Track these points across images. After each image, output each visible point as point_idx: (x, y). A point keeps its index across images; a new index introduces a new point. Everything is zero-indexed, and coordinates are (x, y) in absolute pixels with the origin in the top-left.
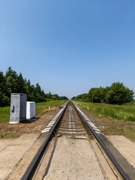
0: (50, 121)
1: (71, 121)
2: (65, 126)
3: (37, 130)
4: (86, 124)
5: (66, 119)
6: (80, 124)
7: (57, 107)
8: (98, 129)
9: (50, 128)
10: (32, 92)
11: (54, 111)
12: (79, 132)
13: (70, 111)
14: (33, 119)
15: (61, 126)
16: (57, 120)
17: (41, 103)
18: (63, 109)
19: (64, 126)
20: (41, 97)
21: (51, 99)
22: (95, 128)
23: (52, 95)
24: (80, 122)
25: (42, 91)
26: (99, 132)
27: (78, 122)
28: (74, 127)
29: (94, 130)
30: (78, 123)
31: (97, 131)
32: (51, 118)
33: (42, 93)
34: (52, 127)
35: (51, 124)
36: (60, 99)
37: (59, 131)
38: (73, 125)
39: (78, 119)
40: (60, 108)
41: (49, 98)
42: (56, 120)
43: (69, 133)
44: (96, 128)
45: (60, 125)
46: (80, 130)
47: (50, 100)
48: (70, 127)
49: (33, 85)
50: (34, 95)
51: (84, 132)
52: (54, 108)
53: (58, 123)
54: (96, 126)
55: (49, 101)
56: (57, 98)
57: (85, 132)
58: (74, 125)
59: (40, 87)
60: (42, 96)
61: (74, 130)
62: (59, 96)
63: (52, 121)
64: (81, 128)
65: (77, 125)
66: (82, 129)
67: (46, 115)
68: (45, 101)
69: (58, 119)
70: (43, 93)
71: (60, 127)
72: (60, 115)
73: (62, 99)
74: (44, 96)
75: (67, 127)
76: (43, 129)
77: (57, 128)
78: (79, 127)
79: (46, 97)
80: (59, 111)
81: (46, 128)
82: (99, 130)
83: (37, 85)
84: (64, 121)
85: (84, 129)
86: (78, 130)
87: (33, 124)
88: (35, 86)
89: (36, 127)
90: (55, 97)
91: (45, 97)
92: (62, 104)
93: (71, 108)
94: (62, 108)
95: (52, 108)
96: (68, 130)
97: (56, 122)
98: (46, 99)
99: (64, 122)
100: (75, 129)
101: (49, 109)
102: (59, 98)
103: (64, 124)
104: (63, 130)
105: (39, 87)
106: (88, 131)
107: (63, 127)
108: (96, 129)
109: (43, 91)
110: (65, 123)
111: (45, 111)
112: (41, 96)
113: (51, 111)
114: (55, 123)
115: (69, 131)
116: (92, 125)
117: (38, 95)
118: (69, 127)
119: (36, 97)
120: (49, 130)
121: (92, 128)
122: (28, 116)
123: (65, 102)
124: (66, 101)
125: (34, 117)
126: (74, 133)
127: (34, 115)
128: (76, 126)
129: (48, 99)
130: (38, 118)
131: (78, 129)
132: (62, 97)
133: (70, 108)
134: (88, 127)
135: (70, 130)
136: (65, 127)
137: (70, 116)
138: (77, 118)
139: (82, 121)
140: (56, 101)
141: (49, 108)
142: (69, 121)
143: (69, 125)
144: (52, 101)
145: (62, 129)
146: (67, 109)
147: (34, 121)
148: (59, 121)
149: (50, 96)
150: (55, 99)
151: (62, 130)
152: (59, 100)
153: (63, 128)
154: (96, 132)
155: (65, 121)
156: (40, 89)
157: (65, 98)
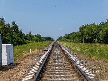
0: (32, 67)
1: (58, 66)
2: (51, 72)
3: (17, 78)
4: (77, 68)
5: (52, 64)
6: (69, 69)
7: (40, 50)
8: (92, 73)
9: (33, 75)
10: (7, 33)
11: (37, 54)
12: (69, 78)
13: (56, 54)
14: (11, 65)
15: (46, 72)
17: (20, 46)
18: (47, 52)
19: (50, 71)
20: (20, 39)
21: (32, 40)
22: (88, 72)
23: (33, 36)
24: (70, 66)
25: (20, 31)
26: (93, 76)
27: (67, 67)
28: (62, 73)
29: (87, 74)
30: (67, 68)
31: (91, 76)
32: (33, 63)
33: (20, 34)
34: (36, 74)
35: (34, 70)
36: (44, 41)
37: (44, 78)
38: (61, 71)
39: (67, 63)
40: (44, 51)
41: (29, 40)
42: (39, 65)
43: (57, 79)
44: (90, 72)
45: (45, 71)
46: (69, 75)
47: (30, 42)
48: (58, 73)
49: (9, 24)
50: (11, 36)
51: (75, 78)
52: (36, 51)
53: (42, 68)
54: (90, 71)
55: (29, 43)
56: (39, 39)
57: (77, 78)
58: (63, 70)
59: (17, 27)
60: (20, 37)
61: (62, 76)
62: (42, 37)
63: (34, 67)
64: (71, 73)
65: (65, 70)
66: (73, 74)
67: (27, 59)
68: (25, 43)
69: (42, 64)
70: (22, 33)
71: (45, 73)
72: (44, 60)
73: (45, 41)
74: (23, 37)
75: (54, 73)
76: (25, 77)
77: (42, 74)
78: (68, 72)
79: (26, 38)
80: (43, 55)
81: (28, 75)
82: (93, 75)
83: (14, 23)
84: (49, 66)
85: (75, 74)
86: (68, 76)
87: (11, 71)
88: (11, 25)
89: (16, 75)
90: (36, 38)
91: (24, 38)
92: (45, 46)
93: (57, 51)
94: (47, 51)
95: (34, 51)
96: (55, 76)
97: (40, 67)
98: (25, 40)
99: (49, 68)
100: (64, 75)
101: (31, 52)
102: (42, 39)
103: (50, 69)
104: (49, 77)
105: (15, 27)
106: (80, 76)
107: (50, 72)
108: (89, 73)
109: (21, 31)
110: (51, 68)
111: (25, 55)
112: (19, 38)
113: (33, 55)
114: (39, 69)
115: (57, 77)
116: (84, 69)
117: (15, 36)
118: (57, 73)
119: (13, 38)
120: (32, 77)
121: (85, 72)
122: (5, 63)
123: (50, 44)
124: (50, 42)
125: (12, 63)
126: (63, 79)
127: (12, 61)
128: (65, 72)
129: (28, 41)
130: (17, 64)
131: (68, 74)
132: (45, 38)
134: (79, 72)
135: (57, 76)
136: (51, 73)
139: (72, 65)
140: (39, 43)
141: (29, 51)
142: (57, 66)
143: (57, 71)
144: (33, 44)
145: (48, 75)
146: (53, 52)
147: (12, 68)
149: (30, 37)
150: (37, 41)
151: (47, 77)
152: (42, 41)
153: (49, 74)
154: (89, 77)
155: (51, 66)
156: (18, 29)
157: (49, 39)
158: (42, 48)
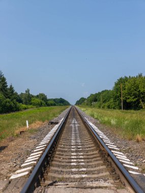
0: (28, 154)
1: (76, 151)
2: (63, 162)
3: (1, 174)
4: (109, 155)
5: (64, 148)
6: (95, 157)
7: (43, 122)
8: (136, 165)
9: (30, 168)
11: (39, 130)
12: (93, 174)
13: (73, 129)
15: (54, 162)
16: (44, 151)
18: (57, 126)
19: (60, 162)
20: (9, 102)
21: (31, 104)
22: (129, 163)
23: (33, 96)
24: (97, 152)
25: (9, 87)
26: (136, 171)
27: (92, 153)
28: (82, 164)
29: (125, 167)
30: (91, 155)
31: (133, 170)
32: (32, 146)
33: (10, 93)
34: (34, 166)
35: (32, 159)
36: (52, 105)
37: (50, 174)
38: (80, 160)
39: (92, 147)
40: (52, 123)
41: (26, 103)
42: (42, 150)
43: (72, 176)
44: (131, 163)
45: (52, 161)
46: (95, 169)
47: (28, 108)
48: (75, 164)
51: (104, 174)
52: (37, 125)
53: (47, 156)
54: (131, 160)
55: (25, 109)
56: (44, 101)
57: (108, 173)
58: (84, 159)
59: (4, 79)
60: (9, 98)
61: (83, 171)
63: (33, 153)
64: (98, 165)
65: (88, 159)
66: (101, 167)
67: (20, 139)
68: (18, 110)
69: (46, 147)
70: (13, 91)
71: (52, 165)
72: (51, 140)
73: (55, 105)
74: (15, 98)
75: (67, 164)
76: (15, 171)
77: (45, 168)
78: (93, 163)
79: (20, 101)
80: (49, 131)
81: (20, 168)
82: (136, 168)
84: (60, 151)
85: (104, 167)
86: (92, 169)
90: (38, 100)
91: (17, 101)
92: (54, 115)
93: (74, 124)
94: (57, 123)
95: (33, 125)
96: (69, 170)
97: (42, 154)
98: (19, 104)
99: (59, 155)
100: (84, 167)
101: (28, 126)
102: (49, 102)
103: (60, 158)
104: (58, 171)
106: (113, 171)
107: (59, 164)
108: (131, 165)
109: (11, 88)
110: (62, 155)
111: (17, 131)
112: (8, 100)
113: (31, 131)
114: (40, 157)
115: (72, 173)
116: (122, 157)
118: (72, 164)
120: (27, 173)
121: (122, 163)
123: (62, 111)
124: (63, 107)
126: (84, 176)
128: (88, 162)
129: (24, 106)
131: (92, 167)
132: (54, 100)
133: (73, 122)
134: (113, 163)
135: (73, 170)
136: (63, 164)
137: (73, 139)
138: (90, 144)
139: (100, 150)
140: (44, 109)
141: (25, 125)
142: (73, 152)
143: (72, 160)
144: (32, 110)
145: (56, 169)
146: (67, 125)
148: (49, 153)
149: (28, 99)
150: (41, 105)
151: (56, 172)
152: (48, 105)
153: (59, 166)
154: (130, 172)
155: (62, 151)
156: (6, 83)
157: (62, 102)
158: (48, 119)
